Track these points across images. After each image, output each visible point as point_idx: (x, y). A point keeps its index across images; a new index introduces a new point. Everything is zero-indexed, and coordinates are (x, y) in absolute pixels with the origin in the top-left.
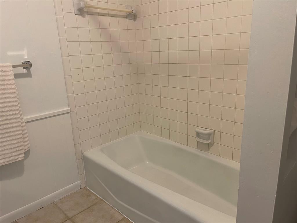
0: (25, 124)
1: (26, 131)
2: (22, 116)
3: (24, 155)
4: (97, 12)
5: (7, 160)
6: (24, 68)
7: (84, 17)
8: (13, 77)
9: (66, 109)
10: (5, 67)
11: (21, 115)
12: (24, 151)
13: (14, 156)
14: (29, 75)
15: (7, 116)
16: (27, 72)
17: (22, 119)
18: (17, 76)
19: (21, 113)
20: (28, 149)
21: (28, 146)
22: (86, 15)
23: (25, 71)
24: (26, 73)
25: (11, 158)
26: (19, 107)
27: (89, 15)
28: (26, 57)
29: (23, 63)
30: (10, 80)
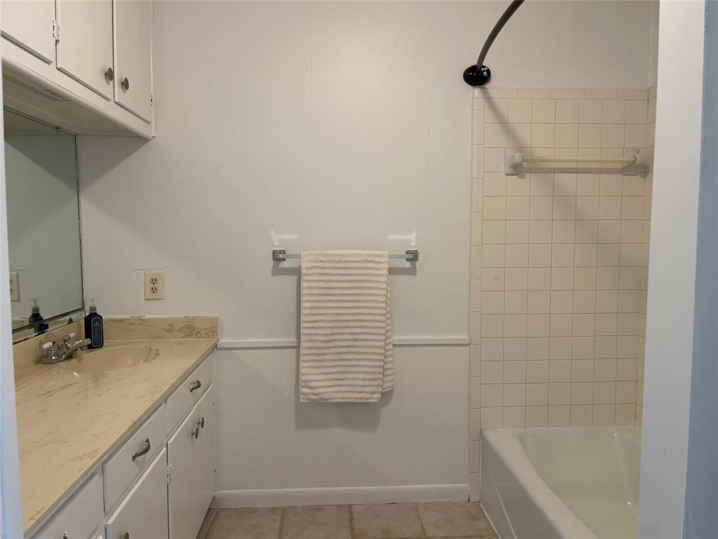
0: (391, 347)
1: (390, 359)
2: (390, 333)
3: (380, 396)
4: (552, 166)
5: (356, 395)
6: (407, 260)
7: (523, 177)
8: (386, 272)
9: (464, 337)
10: (379, 256)
11: (387, 331)
12: (380, 389)
13: (366, 392)
14: (412, 271)
15: (368, 327)
16: (410, 266)
17: (387, 338)
18: (392, 271)
19: (389, 327)
20: (388, 389)
21: (390, 384)
22: (528, 175)
23: (408, 265)
24: (408, 268)
25: (362, 395)
26: (387, 319)
27: (532, 174)
28: (413, 244)
29: (407, 252)
30: (382, 275)
